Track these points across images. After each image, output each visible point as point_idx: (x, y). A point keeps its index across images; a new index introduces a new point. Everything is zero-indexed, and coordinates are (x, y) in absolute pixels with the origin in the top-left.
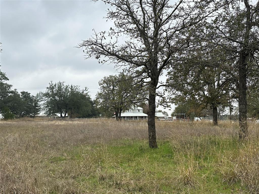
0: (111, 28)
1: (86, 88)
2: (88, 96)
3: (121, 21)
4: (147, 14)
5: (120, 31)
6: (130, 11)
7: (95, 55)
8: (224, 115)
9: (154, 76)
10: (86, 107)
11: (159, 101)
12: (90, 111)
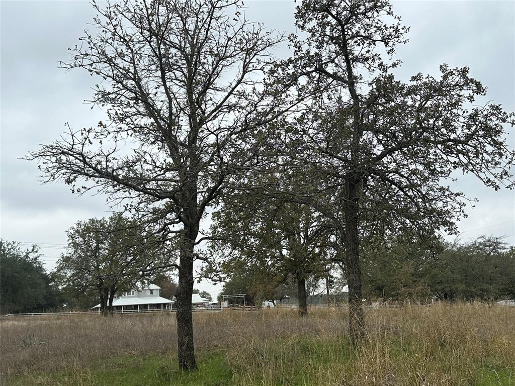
0: (101, 123)
1: (34, 247)
2: (39, 263)
3: (121, 110)
4: (176, 99)
5: (119, 130)
6: (142, 92)
7: (65, 176)
8: (317, 295)
9: (190, 219)
10: (32, 288)
11: (202, 270)
12: (41, 296)
